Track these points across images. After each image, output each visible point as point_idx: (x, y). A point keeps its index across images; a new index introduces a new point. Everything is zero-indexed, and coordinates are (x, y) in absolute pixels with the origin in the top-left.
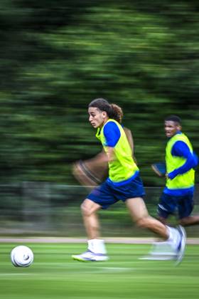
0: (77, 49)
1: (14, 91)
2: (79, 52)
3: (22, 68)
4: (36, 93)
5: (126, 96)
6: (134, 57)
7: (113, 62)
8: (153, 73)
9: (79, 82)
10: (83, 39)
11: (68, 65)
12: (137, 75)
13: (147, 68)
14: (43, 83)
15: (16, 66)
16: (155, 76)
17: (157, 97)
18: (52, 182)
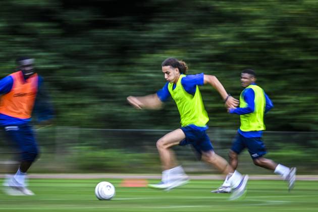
0: (244, 14)
1: (190, 50)
2: (244, 16)
3: (197, 30)
4: (208, 51)
5: (285, 54)
6: (292, 21)
7: (274, 25)
8: (309, 34)
9: (245, 42)
10: (249, 6)
11: (236, 28)
12: (295, 36)
13: (303, 30)
14: (214, 43)
15: (191, 29)
16: (309, 37)
17: (312, 55)
18: (222, 127)
